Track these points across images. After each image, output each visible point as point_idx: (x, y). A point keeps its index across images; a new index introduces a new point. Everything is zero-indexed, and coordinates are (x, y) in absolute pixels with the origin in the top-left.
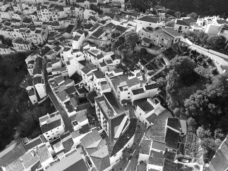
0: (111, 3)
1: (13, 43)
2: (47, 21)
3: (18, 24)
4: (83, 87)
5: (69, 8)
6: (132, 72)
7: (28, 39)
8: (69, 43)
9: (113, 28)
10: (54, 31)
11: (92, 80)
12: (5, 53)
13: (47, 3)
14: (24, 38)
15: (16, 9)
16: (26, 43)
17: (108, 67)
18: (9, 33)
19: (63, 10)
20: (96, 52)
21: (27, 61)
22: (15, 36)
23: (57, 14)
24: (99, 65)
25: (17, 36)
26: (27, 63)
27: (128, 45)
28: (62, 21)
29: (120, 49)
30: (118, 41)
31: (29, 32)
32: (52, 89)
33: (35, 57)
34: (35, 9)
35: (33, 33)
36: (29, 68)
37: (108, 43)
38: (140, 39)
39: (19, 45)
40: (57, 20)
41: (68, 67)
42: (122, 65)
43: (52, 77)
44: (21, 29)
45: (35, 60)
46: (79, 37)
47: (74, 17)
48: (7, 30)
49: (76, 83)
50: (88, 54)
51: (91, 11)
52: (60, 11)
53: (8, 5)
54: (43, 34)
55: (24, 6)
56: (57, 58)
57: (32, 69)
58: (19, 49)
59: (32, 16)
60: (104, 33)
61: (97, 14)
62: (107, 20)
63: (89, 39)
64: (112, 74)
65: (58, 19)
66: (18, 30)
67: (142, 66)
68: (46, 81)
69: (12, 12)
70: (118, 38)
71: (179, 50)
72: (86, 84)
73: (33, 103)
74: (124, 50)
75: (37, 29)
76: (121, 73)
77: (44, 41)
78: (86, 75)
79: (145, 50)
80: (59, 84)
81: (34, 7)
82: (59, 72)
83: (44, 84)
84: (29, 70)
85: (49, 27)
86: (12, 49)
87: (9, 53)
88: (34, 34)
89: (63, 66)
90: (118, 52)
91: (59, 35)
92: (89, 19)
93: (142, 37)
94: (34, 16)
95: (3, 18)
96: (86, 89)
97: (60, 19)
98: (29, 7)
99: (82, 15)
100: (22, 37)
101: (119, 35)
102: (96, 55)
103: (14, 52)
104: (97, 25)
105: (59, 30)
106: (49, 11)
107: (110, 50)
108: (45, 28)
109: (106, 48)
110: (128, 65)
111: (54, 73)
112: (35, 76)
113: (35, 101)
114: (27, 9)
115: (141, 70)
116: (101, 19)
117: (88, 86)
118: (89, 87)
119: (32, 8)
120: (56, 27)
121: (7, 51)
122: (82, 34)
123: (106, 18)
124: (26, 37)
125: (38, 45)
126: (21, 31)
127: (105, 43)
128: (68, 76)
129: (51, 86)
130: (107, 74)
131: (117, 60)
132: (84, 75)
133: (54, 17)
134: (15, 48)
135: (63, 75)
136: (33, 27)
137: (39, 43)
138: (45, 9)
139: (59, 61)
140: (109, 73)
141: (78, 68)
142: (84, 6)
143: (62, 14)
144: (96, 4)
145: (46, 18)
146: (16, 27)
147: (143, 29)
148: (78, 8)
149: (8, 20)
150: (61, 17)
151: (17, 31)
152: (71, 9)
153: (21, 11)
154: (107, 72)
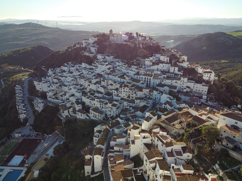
0: (192, 92)
1: (90, 111)
2: (125, 98)
3: (100, 95)
4: (142, 175)
5: (148, 90)
6: (206, 175)
7: (104, 109)
8: (140, 122)
9: (190, 117)
10: (128, 107)
11: (154, 168)
12: (81, 118)
13: (130, 83)
14: (100, 108)
15: (103, 83)
16: (101, 112)
17: (175, 160)
18: (90, 102)
19: (142, 91)
20: (165, 138)
21: (96, 129)
22: (94, 105)
23: (135, 93)
24: (166, 154)
25: (96, 105)
26: (95, 131)
27: (205, 140)
28: (139, 101)
29: (194, 142)
30: (193, 132)
31: (107, 103)
32: (109, 165)
33: (104, 127)
34: (118, 86)
35: (109, 105)
36: (96, 137)
37: (182, 132)
38: (221, 136)
39: (95, 113)
40: (134, 98)
41: (132, 146)
42: (193, 162)
43: (113, 152)
44: (101, 100)
45: (103, 130)
46: (151, 118)
47: (151, 99)
48: (90, 98)
49: (135, 167)
50: (156, 138)
51: (169, 96)
52: (139, 91)
53: (98, 80)
54: (118, 108)
55: (110, 82)
56: (124, 134)
57: (97, 139)
58: (94, 117)
59: (114, 91)
60: (179, 121)
61: (175, 100)
62: (184, 108)
63: (161, 123)
64: (179, 170)
65: (136, 97)
66: (99, 100)
67: (220, 171)
68: (106, 155)
69: (99, 85)
70: (193, 129)
72: (146, 172)
73: (86, 174)
74: (200, 145)
75: (114, 102)
76: (191, 172)
77: (116, 115)
78: (148, 161)
79: (227, 151)
80: (117, 162)
81: (117, 84)
82: (121, 149)
83: (103, 158)
84: (94, 138)
85: (125, 103)
86: (87, 115)
87: (84, 118)
88: (111, 106)
89: (127, 143)
90: (191, 145)
91: (132, 113)
92: (165, 104)
93: (225, 135)
94: (115, 91)
95: (90, 89)
96: (144, 178)
97: (137, 99)
98: (114, 84)
99: (159, 99)
100: (99, 107)
101: (196, 126)
102: (165, 141)
103: (88, 118)
104: (172, 111)
105: (134, 108)
106: (130, 89)
107: (181, 140)
108: (121, 104)
109: (178, 137)
110: (201, 164)
111: (116, 148)
112: (98, 146)
113: (88, 173)
114: (111, 85)
115: (219, 176)
116: (178, 106)
117: (147, 175)
118: (149, 177)
119: (116, 85)
120: (131, 104)
121: (83, 116)
122: (154, 116)
123: (183, 105)
124: (102, 108)
125: (110, 117)
126: (100, 101)
127: (177, 131)
128: (129, 156)
129: (109, 162)
130: (173, 167)
131: (188, 154)
132: (146, 161)
133: (132, 96)
134: (90, 115)
135: (125, 153)
136: (111, 101)
137: (112, 115)
138: (126, 88)
139: (124, 137)
140: (176, 167)
141: (142, 150)
142: (163, 91)
143: (140, 94)
144: (176, 91)
145: (124, 95)
146: (98, 98)
147: (227, 126)
148: (157, 91)
149: (94, 91)
150: (138, 96)
151: (97, 101)
152: (150, 91)
153: (106, 86)
154: (173, 165)
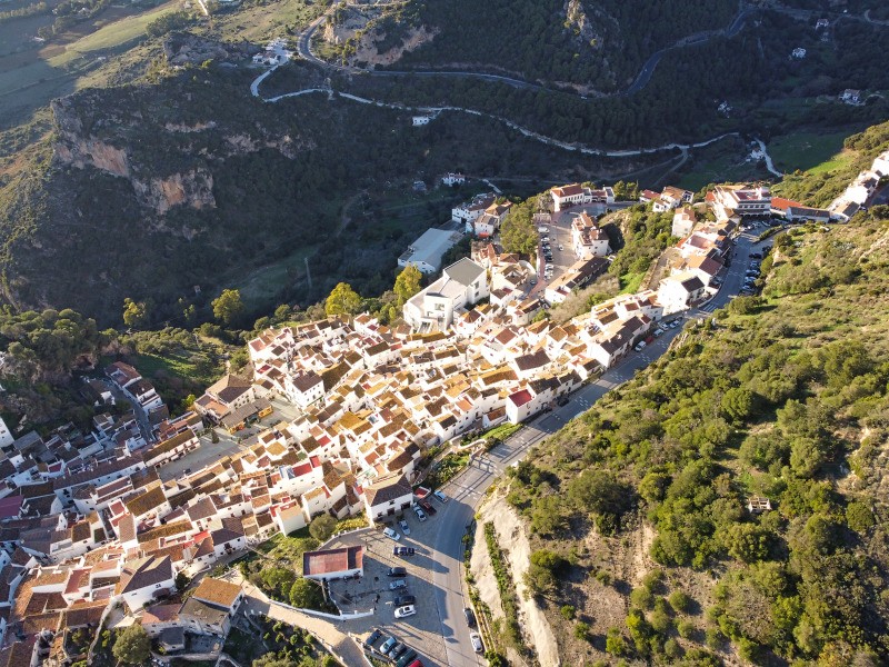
71: (251, 626)
79: (182, 659)
